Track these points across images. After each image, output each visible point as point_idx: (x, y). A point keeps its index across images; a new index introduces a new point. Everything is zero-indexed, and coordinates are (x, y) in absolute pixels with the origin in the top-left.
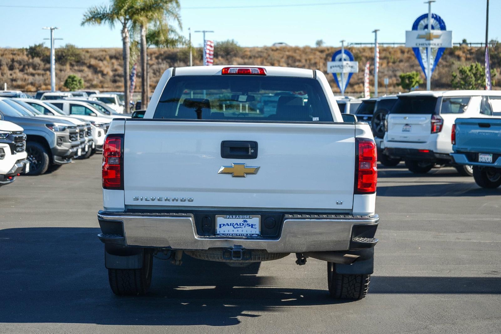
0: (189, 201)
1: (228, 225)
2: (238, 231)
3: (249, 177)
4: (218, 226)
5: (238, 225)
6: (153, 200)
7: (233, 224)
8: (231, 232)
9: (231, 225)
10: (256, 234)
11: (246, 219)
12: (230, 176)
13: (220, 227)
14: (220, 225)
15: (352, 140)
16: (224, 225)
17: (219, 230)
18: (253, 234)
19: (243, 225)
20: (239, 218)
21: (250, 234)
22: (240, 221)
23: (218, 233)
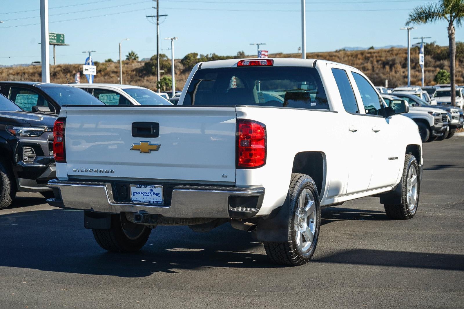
0: (111, 172)
1: (140, 194)
2: (147, 198)
3: (153, 153)
4: (132, 194)
5: (147, 194)
6: (86, 171)
7: (143, 192)
8: (142, 200)
9: (141, 194)
10: (160, 202)
11: (152, 189)
12: (138, 152)
13: (134, 195)
14: (134, 193)
15: (234, 121)
16: (136, 193)
17: (133, 198)
18: (158, 202)
19: (150, 193)
20: (147, 188)
21: (156, 202)
22: (148, 190)
23: (132, 200)
